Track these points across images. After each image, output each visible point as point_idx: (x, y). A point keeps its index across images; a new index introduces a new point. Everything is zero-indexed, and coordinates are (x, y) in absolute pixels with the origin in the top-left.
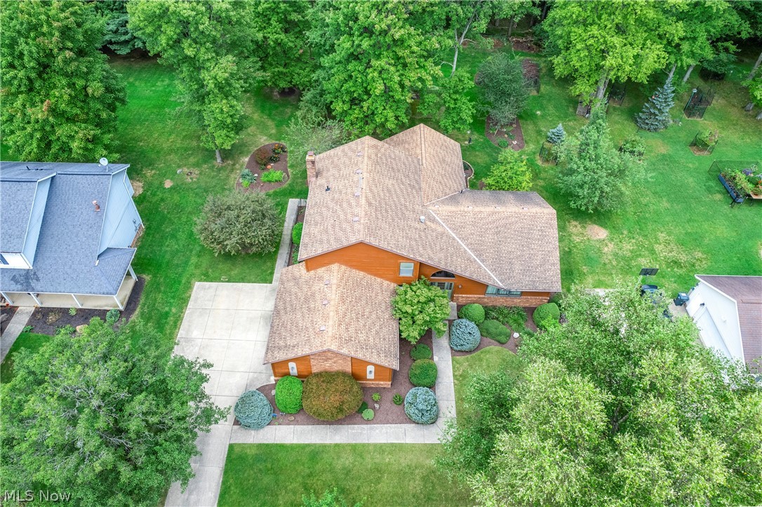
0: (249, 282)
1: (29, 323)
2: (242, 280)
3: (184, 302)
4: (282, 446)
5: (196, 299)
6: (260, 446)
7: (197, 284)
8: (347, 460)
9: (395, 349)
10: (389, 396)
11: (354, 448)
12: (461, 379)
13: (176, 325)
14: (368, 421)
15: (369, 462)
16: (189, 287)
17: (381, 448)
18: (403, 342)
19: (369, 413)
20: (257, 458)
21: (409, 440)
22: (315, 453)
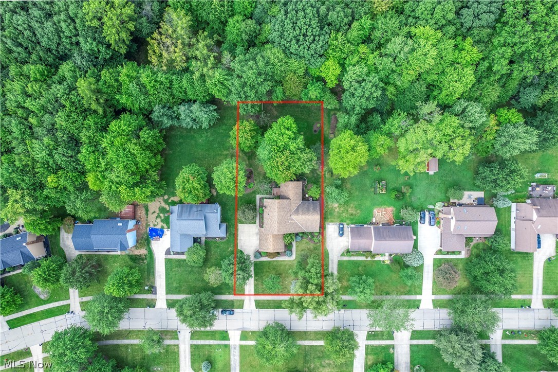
1: (205, 239)
3: (237, 229)
4: (264, 261)
5: (240, 229)
6: (260, 261)
7: (239, 225)
9: (284, 247)
11: (276, 261)
12: (297, 247)
13: (237, 236)
14: (279, 257)
15: (279, 263)
17: (281, 261)
20: (260, 264)
21: (287, 259)
22: (270, 262)
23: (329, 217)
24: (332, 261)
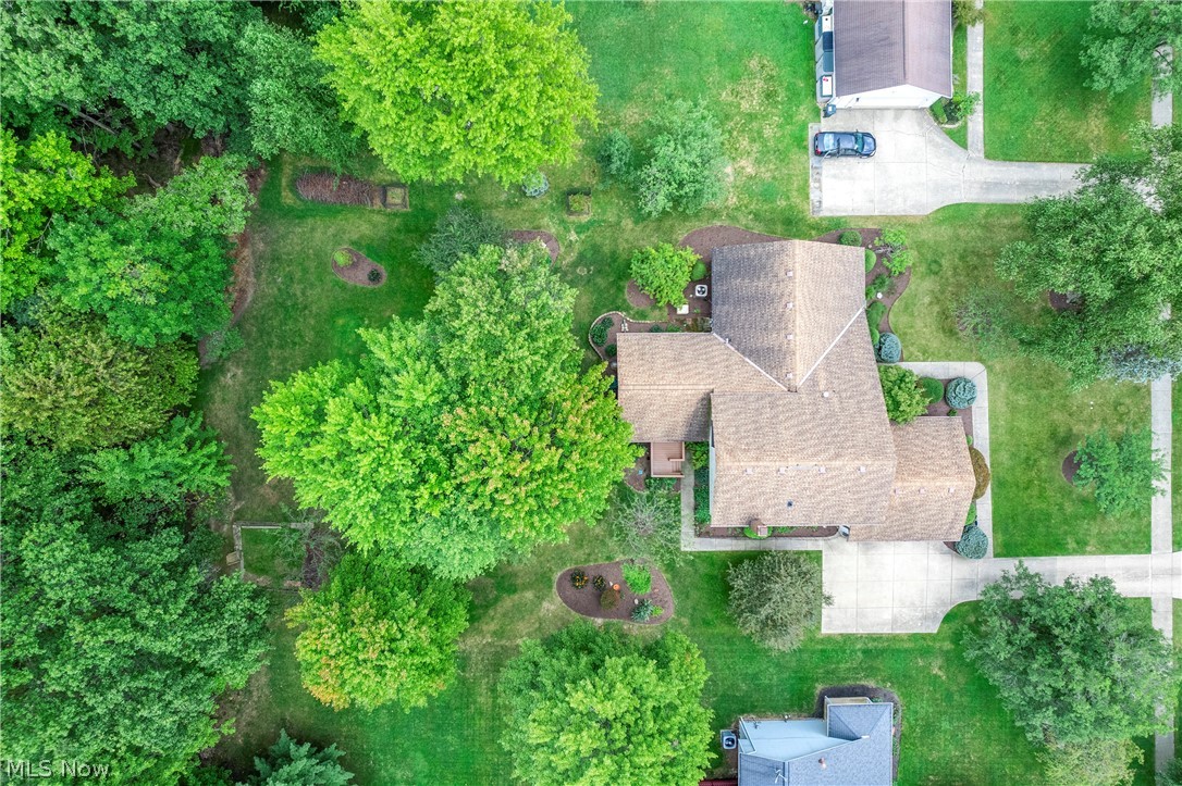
3: (847, 638)
5: (844, 626)
7: (824, 631)
11: (994, 451)
12: (926, 354)
13: (873, 638)
14: (972, 441)
15: (1005, 438)
16: (829, 639)
17: (993, 429)
20: (1006, 531)
21: (986, 404)
23: (782, 203)
24: (988, 186)
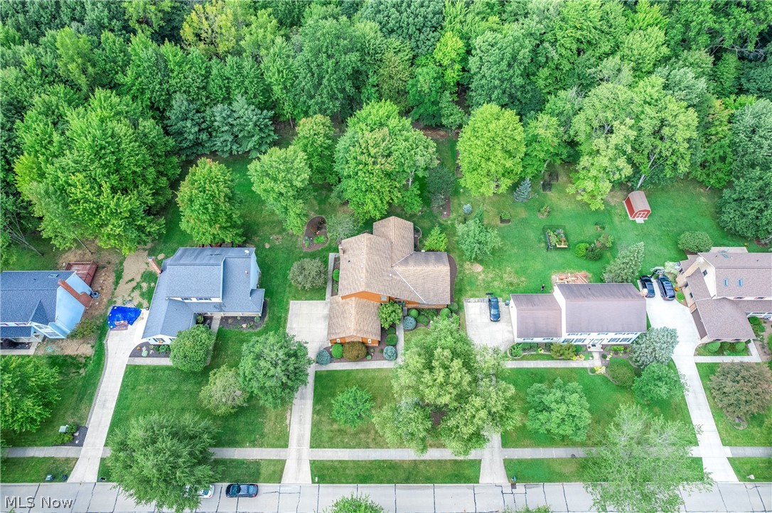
0: (315, 300)
1: (220, 324)
2: (312, 299)
3: (287, 311)
4: (336, 371)
5: (292, 309)
6: (327, 371)
7: (291, 301)
8: (361, 375)
9: (379, 332)
10: (378, 350)
11: (364, 370)
12: (407, 341)
13: (285, 322)
14: (369, 360)
15: (370, 375)
16: (288, 303)
17: (374, 370)
18: (383, 329)
19: (369, 357)
20: (327, 376)
21: (385, 367)
22: (349, 372)
23: (468, 288)
